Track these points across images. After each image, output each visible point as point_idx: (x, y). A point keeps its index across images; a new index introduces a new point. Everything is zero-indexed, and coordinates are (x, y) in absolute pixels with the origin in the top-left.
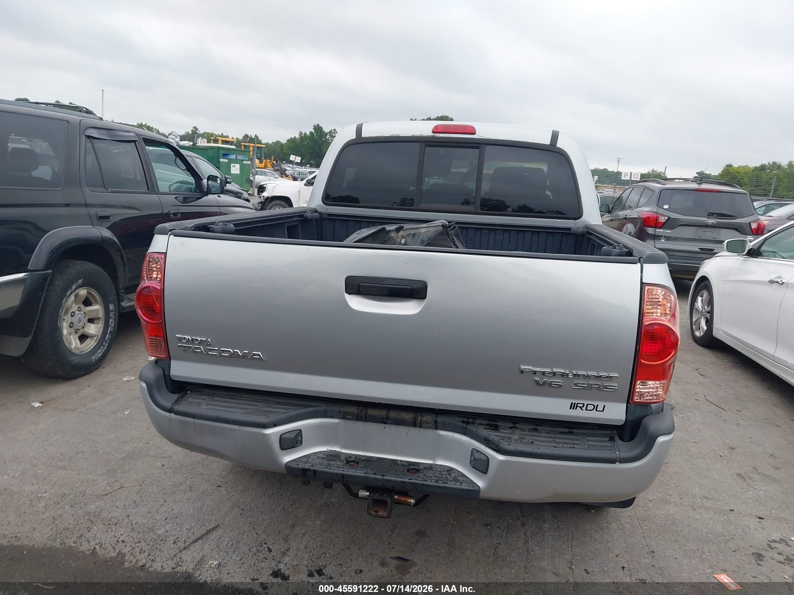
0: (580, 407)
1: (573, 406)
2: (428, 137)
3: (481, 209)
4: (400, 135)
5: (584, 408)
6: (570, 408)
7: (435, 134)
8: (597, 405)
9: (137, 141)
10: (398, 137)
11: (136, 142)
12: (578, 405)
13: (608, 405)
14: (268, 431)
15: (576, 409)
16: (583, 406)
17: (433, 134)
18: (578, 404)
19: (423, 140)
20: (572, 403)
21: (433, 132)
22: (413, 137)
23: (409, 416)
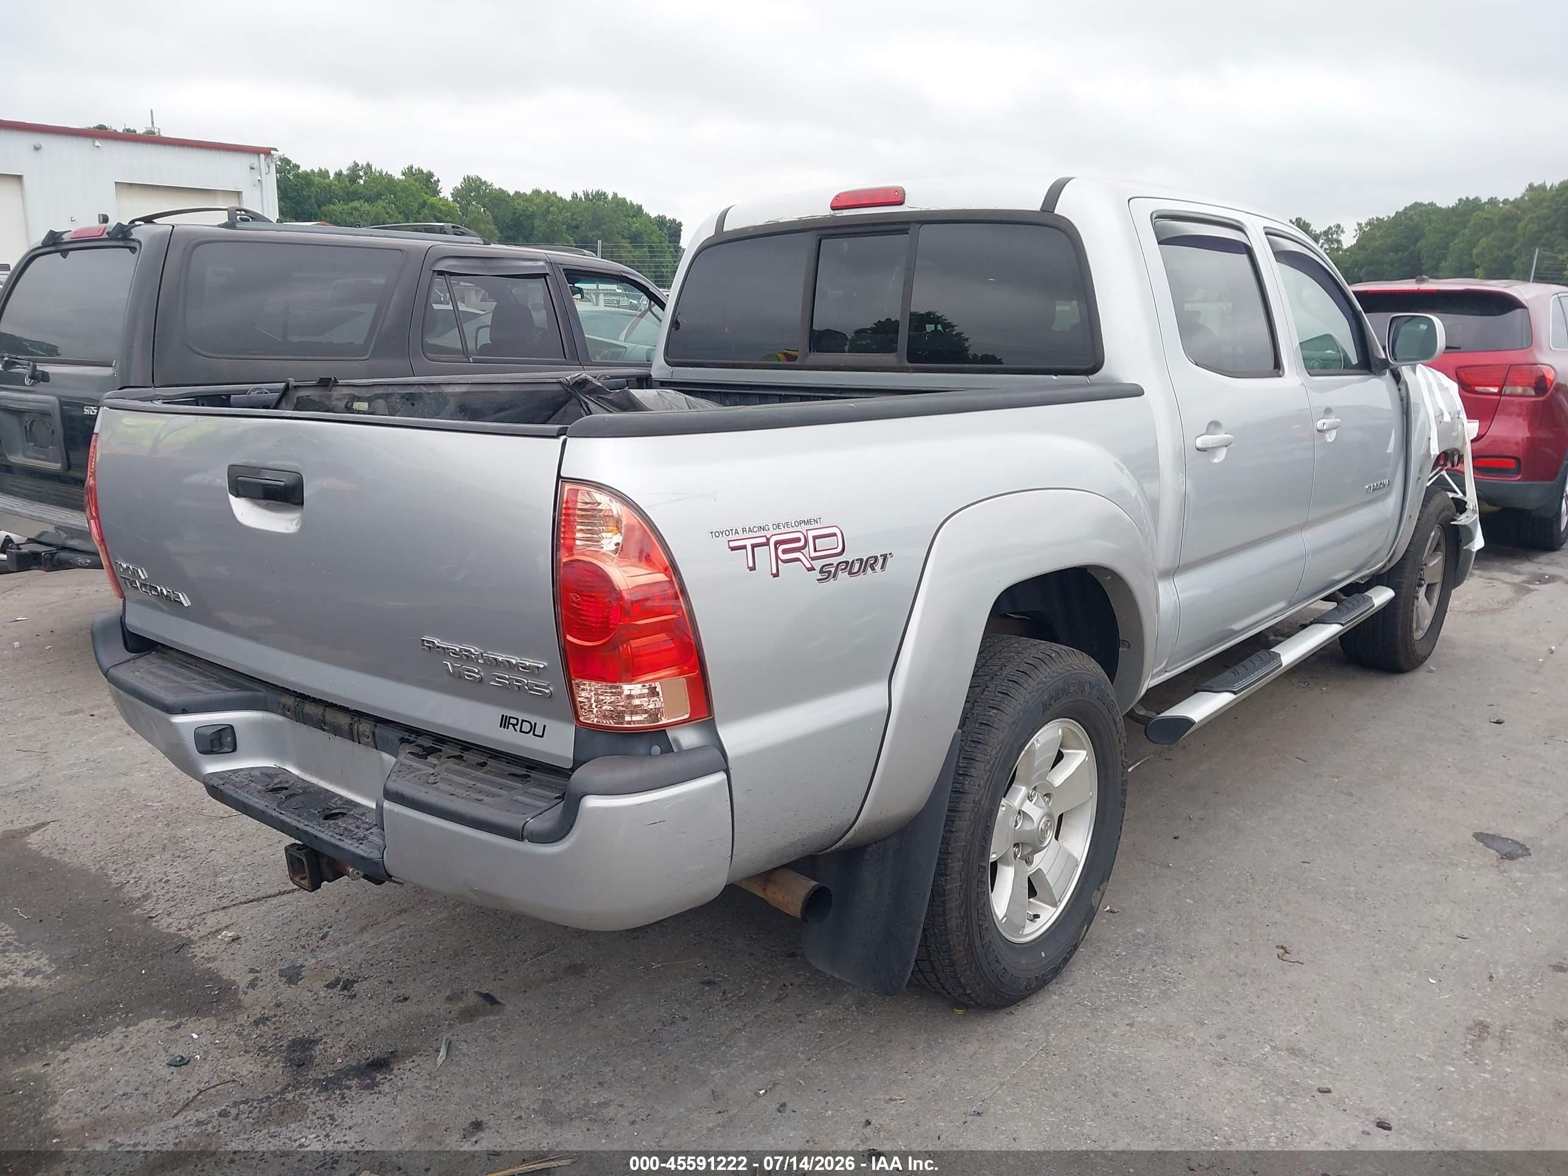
0: (514, 725)
1: (505, 722)
2: (824, 219)
3: (910, 361)
4: (780, 221)
5: (518, 728)
6: (501, 726)
7: (836, 212)
8: (535, 724)
9: (548, 274)
10: (778, 224)
11: (547, 277)
12: (511, 719)
13: (548, 723)
14: (178, 719)
15: (508, 728)
16: (517, 724)
17: (832, 212)
18: (510, 717)
19: (814, 226)
20: (503, 716)
21: (833, 208)
22: (801, 221)
23: (344, 720)
